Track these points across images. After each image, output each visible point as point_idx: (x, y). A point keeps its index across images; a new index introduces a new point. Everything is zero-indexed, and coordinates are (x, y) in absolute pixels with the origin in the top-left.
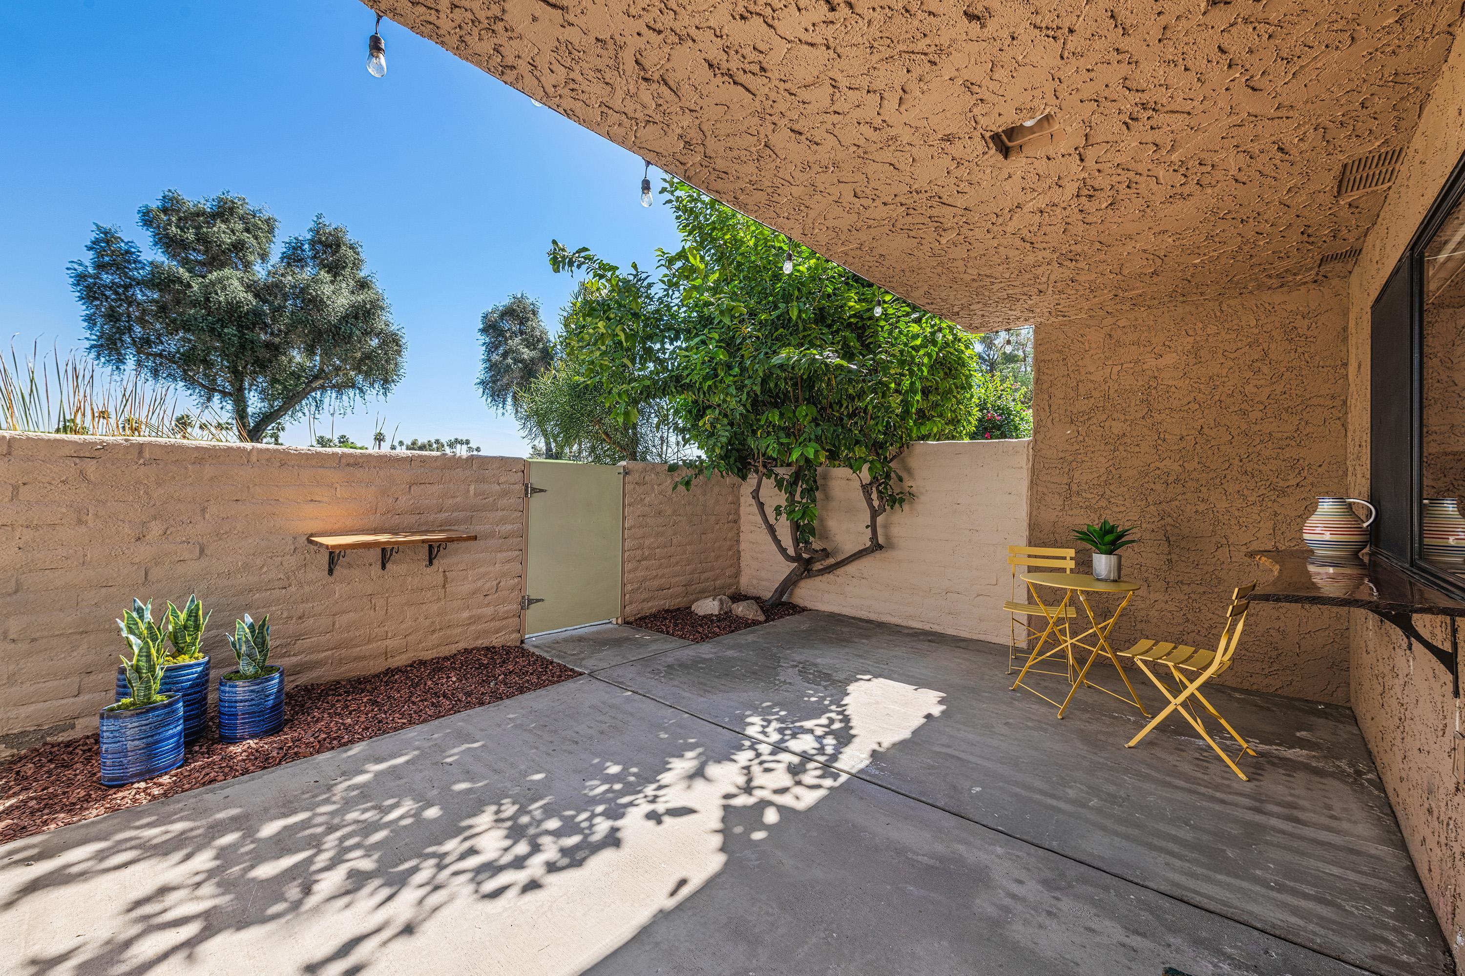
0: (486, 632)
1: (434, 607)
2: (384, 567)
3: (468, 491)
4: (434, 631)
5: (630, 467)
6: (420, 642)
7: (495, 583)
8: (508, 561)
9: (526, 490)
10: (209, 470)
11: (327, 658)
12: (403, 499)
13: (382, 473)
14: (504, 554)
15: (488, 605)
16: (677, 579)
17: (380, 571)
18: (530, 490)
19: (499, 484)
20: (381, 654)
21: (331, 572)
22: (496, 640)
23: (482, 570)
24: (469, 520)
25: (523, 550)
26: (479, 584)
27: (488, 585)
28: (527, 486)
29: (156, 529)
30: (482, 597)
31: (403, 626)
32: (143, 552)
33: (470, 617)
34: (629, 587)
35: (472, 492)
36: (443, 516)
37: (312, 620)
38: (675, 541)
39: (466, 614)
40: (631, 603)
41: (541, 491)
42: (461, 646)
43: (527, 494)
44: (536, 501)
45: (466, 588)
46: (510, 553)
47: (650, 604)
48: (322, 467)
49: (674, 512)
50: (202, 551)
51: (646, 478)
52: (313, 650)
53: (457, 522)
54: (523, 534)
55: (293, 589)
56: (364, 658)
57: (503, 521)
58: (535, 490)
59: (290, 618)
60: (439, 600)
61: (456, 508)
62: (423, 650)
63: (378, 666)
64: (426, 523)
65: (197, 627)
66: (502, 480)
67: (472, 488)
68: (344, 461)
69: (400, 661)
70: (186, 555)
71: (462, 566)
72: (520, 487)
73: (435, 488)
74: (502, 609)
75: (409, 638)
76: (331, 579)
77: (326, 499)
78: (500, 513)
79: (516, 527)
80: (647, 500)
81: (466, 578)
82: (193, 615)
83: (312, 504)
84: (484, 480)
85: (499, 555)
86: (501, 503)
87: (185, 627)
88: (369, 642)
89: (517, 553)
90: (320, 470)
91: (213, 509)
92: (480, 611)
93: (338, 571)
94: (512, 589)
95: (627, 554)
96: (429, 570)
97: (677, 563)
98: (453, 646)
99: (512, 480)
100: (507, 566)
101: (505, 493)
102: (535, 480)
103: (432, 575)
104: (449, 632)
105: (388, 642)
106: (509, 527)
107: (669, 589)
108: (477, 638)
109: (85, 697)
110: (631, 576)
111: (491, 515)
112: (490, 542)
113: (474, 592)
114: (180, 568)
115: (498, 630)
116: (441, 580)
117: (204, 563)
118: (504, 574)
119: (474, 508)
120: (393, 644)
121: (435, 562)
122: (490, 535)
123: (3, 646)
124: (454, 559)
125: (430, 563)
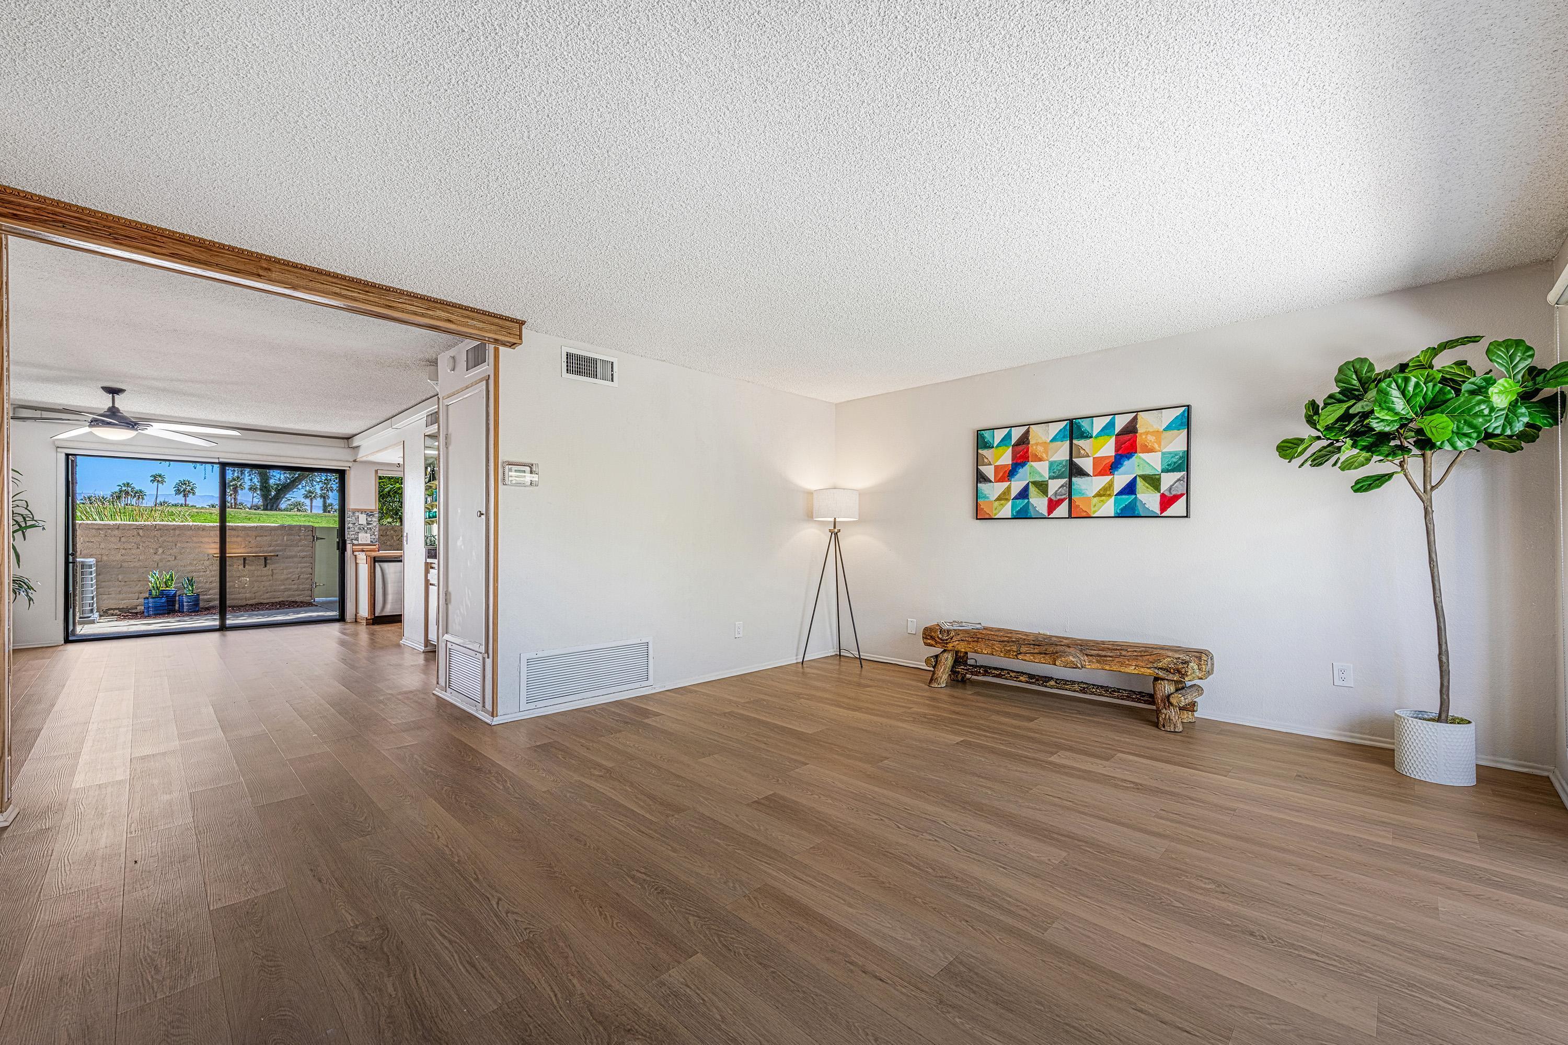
0: (293, 596)
1: (268, 583)
3: (283, 539)
4: (267, 593)
6: (261, 596)
7: (297, 575)
8: (305, 567)
10: (177, 532)
12: (253, 542)
13: (244, 532)
14: (302, 564)
15: (294, 584)
17: (243, 568)
18: (315, 539)
19: (299, 536)
22: (299, 599)
23: (290, 570)
24: (284, 549)
25: (312, 564)
26: (289, 576)
27: (293, 576)
28: (314, 537)
29: (160, 550)
30: (291, 581)
32: (157, 558)
33: (285, 589)
35: (285, 539)
36: (272, 548)
39: (282, 587)
41: (322, 539)
42: (281, 599)
43: (314, 540)
44: (318, 543)
45: (283, 577)
46: (305, 564)
53: (278, 551)
54: (312, 556)
57: (301, 551)
58: (317, 538)
59: (207, 582)
60: (270, 580)
61: (277, 545)
62: (262, 599)
63: (242, 603)
64: (263, 551)
65: (172, 580)
66: (300, 534)
67: (285, 537)
69: (252, 602)
70: (171, 560)
71: (281, 567)
72: (310, 537)
73: (267, 537)
74: (302, 587)
75: (256, 594)
78: (300, 548)
79: (308, 553)
80: (388, 543)
81: (282, 572)
82: (171, 576)
84: (291, 534)
85: (299, 564)
86: (300, 544)
87: (169, 579)
88: (238, 594)
89: (309, 564)
91: (179, 545)
92: (290, 587)
94: (307, 579)
96: (265, 569)
98: (277, 599)
99: (306, 534)
100: (304, 570)
101: (302, 540)
102: (318, 534)
103: (267, 571)
104: (275, 594)
106: (304, 553)
108: (289, 597)
109: (140, 600)
111: (296, 549)
112: (295, 559)
113: (287, 579)
114: (169, 563)
115: (298, 595)
116: (270, 572)
117: (176, 561)
118: (302, 573)
119: (286, 545)
120: (248, 595)
121: (268, 566)
122: (295, 556)
123: (117, 583)
124: (277, 565)
125: (266, 566)
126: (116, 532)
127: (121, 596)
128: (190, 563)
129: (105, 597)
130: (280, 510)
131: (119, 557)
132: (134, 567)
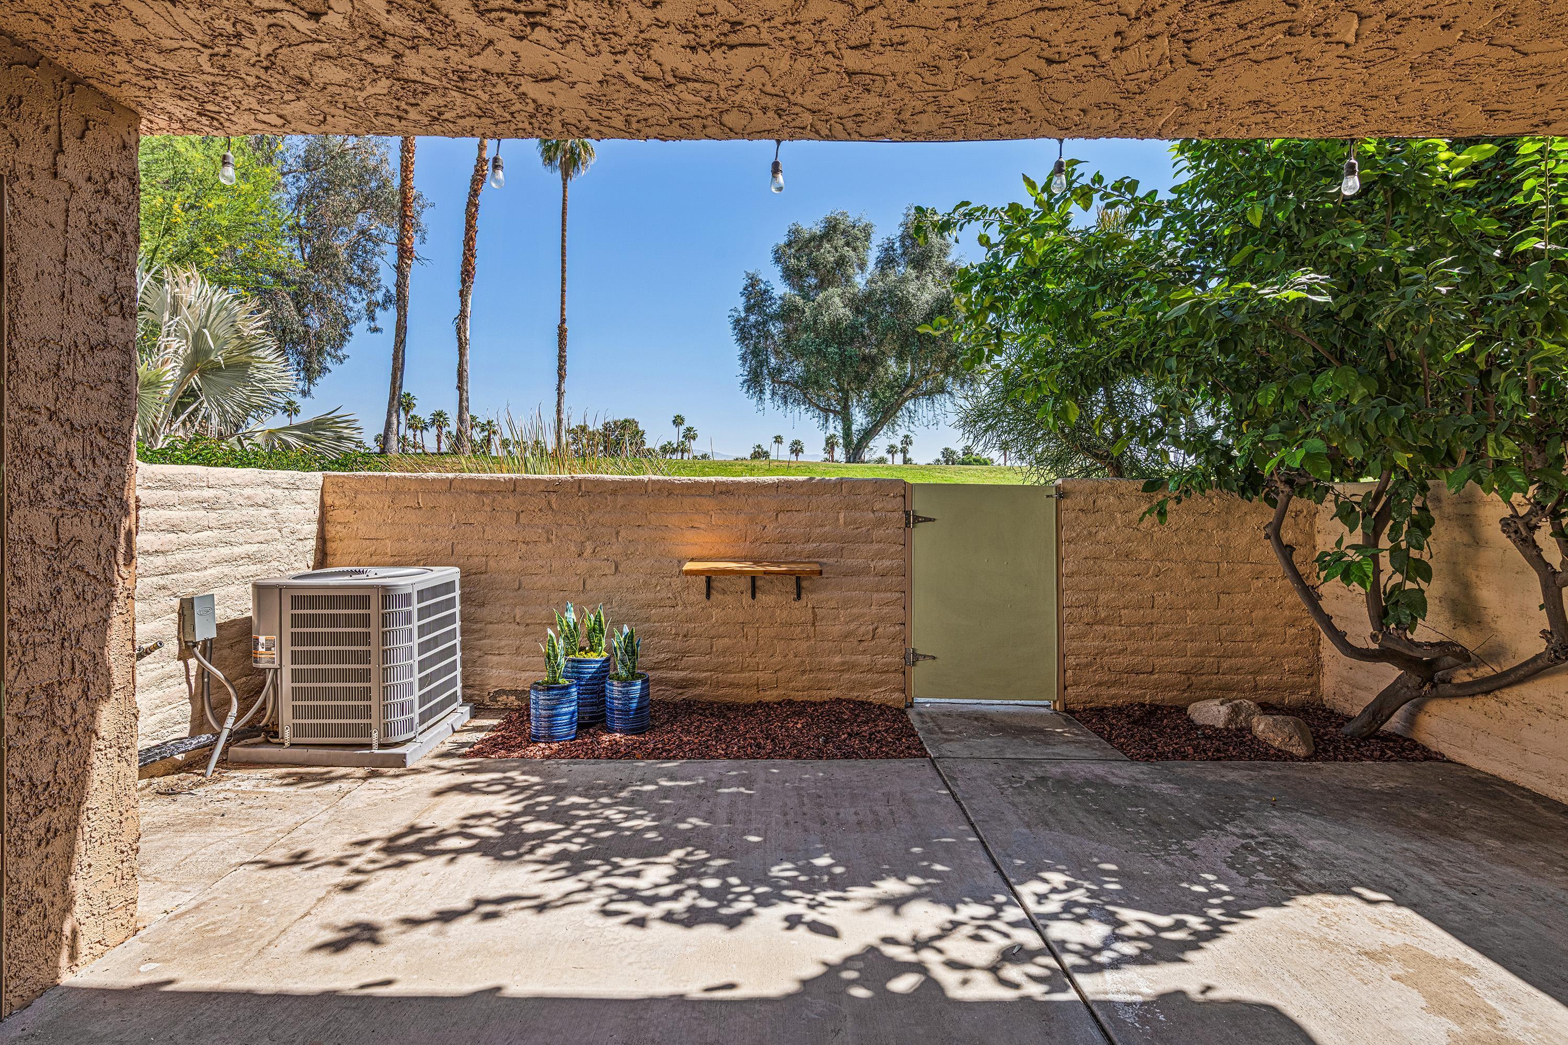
0: (862, 684)
1: (804, 645)
2: (753, 596)
3: (838, 519)
4: (804, 672)
5: (1068, 487)
6: (790, 681)
7: (871, 628)
8: (888, 604)
9: (908, 519)
10: (622, 500)
11: (706, 678)
12: (770, 527)
13: (750, 500)
14: (882, 595)
15: (864, 652)
16: (1167, 660)
17: (751, 600)
18: (912, 519)
19: (873, 512)
20: (752, 685)
21: (708, 596)
22: (876, 696)
23: (855, 611)
24: (839, 553)
25: (906, 592)
26: (852, 626)
27: (863, 629)
28: (908, 514)
29: (589, 548)
30: (856, 643)
31: (773, 660)
32: (582, 566)
33: (843, 663)
34: (1072, 660)
35: (842, 521)
37: (694, 640)
38: (1159, 600)
39: (838, 659)
40: (1076, 684)
41: (930, 520)
42: (834, 694)
43: (908, 523)
44: (920, 533)
45: (837, 629)
46: (889, 594)
47: (1113, 691)
48: (699, 495)
49: (1157, 555)
50: (617, 568)
51: (1099, 503)
52: (695, 668)
53: (826, 554)
54: (905, 573)
55: (680, 608)
56: (737, 685)
57: (880, 555)
58: (917, 519)
59: (677, 634)
60: (808, 638)
61: (824, 538)
62: (793, 689)
63: (749, 696)
64: (794, 553)
65: (602, 631)
66: (877, 506)
67: (842, 516)
68: (717, 489)
69: (770, 696)
70: (607, 571)
71: (833, 604)
72: (899, 515)
73: (802, 515)
74: (881, 660)
75: (779, 674)
76: (708, 603)
77: (703, 526)
78: (876, 546)
79: (895, 563)
80: (1102, 535)
81: (836, 618)
83: (693, 531)
84: (855, 507)
85: (875, 595)
86: (876, 534)
87: (594, 630)
88: (742, 670)
89: (898, 595)
90: (698, 499)
91: (623, 533)
92: (854, 658)
93: (715, 596)
94: (894, 638)
95: (1067, 611)
96: (797, 604)
97: (1167, 635)
98: (825, 692)
99: (890, 507)
100: (886, 610)
101: (880, 523)
102: (919, 506)
103: (799, 611)
104: (820, 676)
105: (760, 674)
106: (887, 563)
107: (1152, 673)
108: (852, 689)
110: (1074, 644)
111: (865, 548)
112: (865, 579)
113: (847, 636)
114: (604, 581)
115: (876, 685)
116: (810, 616)
117: (618, 578)
118: (882, 619)
119: (844, 539)
120: (763, 676)
121: (804, 596)
122: (865, 571)
123: (513, 627)
124: (824, 595)
125: (799, 597)
126: (511, 501)
127: (521, 660)
128: (645, 582)
129: (496, 659)
130: (863, 462)
131: (515, 563)
132: (543, 588)
